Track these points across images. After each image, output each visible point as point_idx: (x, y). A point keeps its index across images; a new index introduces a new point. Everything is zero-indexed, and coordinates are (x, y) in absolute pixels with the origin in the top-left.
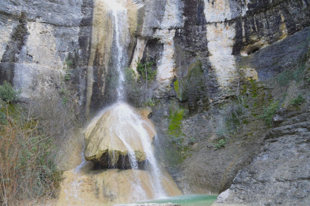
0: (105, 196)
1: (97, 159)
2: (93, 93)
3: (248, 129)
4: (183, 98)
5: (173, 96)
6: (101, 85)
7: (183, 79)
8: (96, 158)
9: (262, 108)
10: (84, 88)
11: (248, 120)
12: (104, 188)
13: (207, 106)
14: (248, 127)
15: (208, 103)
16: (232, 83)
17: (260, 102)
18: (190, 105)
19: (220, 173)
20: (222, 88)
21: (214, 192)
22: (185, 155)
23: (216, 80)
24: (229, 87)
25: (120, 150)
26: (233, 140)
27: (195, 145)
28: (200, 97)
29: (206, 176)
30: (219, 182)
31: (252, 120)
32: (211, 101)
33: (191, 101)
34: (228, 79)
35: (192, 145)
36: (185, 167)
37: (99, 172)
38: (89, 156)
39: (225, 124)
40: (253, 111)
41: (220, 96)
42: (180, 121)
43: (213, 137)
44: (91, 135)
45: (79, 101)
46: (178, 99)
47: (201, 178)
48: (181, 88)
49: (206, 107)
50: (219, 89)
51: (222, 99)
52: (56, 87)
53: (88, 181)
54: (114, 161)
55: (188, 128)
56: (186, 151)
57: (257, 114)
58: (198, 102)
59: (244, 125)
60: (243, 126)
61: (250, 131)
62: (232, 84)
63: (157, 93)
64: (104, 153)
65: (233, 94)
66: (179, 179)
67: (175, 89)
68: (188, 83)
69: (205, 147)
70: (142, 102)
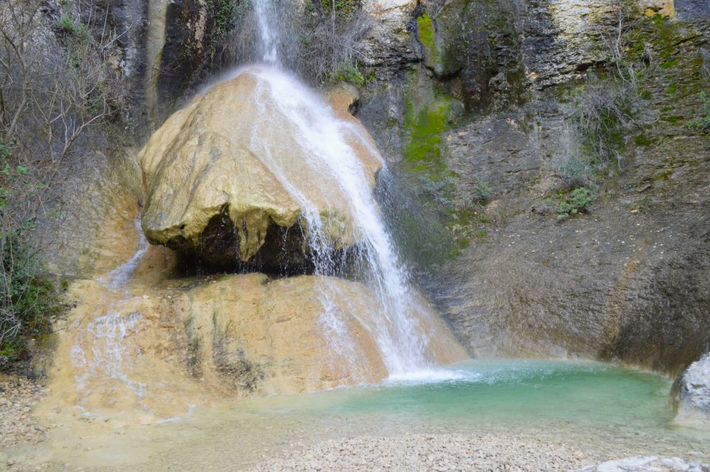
0: (224, 369)
1: (190, 238)
2: (167, 41)
3: (652, 162)
4: (446, 66)
5: (416, 61)
6: (194, 16)
7: (444, 10)
8: (187, 234)
9: (698, 100)
10: (138, 21)
11: (650, 133)
12: (217, 341)
13: (521, 90)
14: (650, 158)
15: (524, 84)
16: (598, 22)
17: (689, 82)
18: (467, 88)
19: (596, 290)
20: (566, 38)
21: (581, 354)
22: (464, 234)
23: (550, 15)
24: (588, 35)
25: (274, 207)
26: (610, 192)
27: (494, 205)
28: (500, 65)
29: (546, 302)
30: (597, 320)
31: (665, 136)
32: (533, 77)
33: (471, 77)
34: (587, 10)
35: (484, 205)
36: (471, 273)
37: (196, 285)
38: (162, 228)
39: (579, 145)
40: (666, 109)
41: (561, 63)
42: (437, 136)
43: (546, 184)
44: (163, 160)
45: (123, 62)
46: (431, 69)
47: (529, 308)
48: (441, 35)
49: (518, 95)
50: (556, 42)
51: (567, 73)
52: (45, 11)
53: (158, 316)
54: (248, 245)
55: (465, 154)
56: (468, 224)
57: (681, 118)
58: (494, 79)
59: (639, 151)
60: (635, 154)
61: (661, 167)
62: (599, 27)
63: (368, 48)
64: (213, 217)
65: (603, 56)
66: (455, 310)
67: (421, 40)
68: (463, 21)
69: (524, 211)
70: (320, 74)
